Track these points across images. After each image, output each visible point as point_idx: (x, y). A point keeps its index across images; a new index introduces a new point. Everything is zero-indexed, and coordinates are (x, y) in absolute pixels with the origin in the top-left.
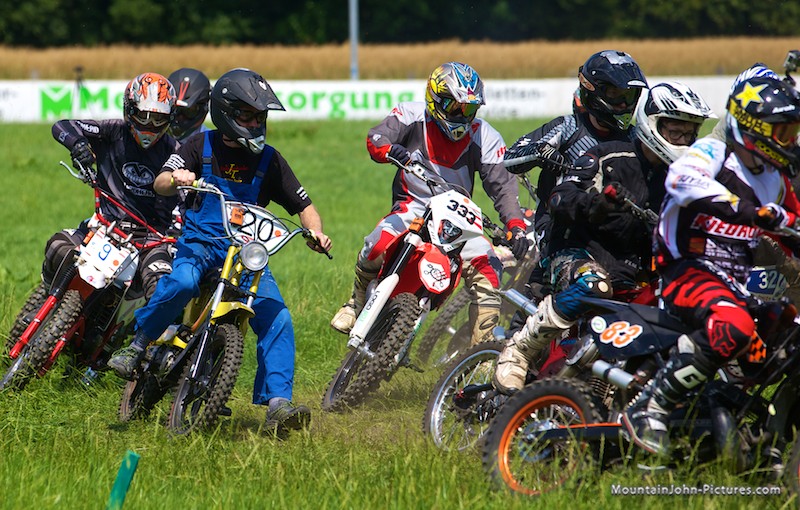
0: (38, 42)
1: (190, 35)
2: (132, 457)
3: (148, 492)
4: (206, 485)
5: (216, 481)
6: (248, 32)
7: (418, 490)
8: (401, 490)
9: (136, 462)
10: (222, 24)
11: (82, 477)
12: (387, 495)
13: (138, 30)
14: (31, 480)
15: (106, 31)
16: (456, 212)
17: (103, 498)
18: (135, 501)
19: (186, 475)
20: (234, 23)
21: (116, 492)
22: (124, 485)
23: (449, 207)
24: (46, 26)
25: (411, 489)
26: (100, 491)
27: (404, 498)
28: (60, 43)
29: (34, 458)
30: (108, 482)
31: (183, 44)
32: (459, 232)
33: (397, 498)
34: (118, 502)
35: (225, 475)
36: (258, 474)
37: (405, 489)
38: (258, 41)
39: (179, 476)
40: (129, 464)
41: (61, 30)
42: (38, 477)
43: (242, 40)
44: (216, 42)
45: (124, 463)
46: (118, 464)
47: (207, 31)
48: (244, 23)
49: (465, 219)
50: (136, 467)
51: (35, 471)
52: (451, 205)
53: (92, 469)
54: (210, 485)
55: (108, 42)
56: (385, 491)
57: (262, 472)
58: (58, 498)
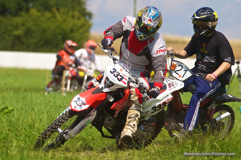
16: (113, 74)
23: (111, 72)
32: (112, 84)
49: (116, 78)
52: (112, 71)
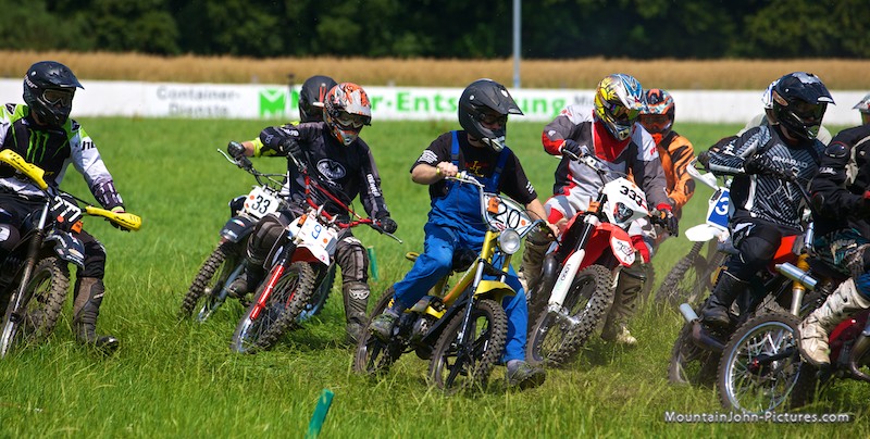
0: (258, 53)
1: (383, 49)
2: (328, 394)
3: (340, 423)
4: (388, 419)
5: (397, 415)
6: (430, 48)
7: (561, 425)
8: (547, 426)
9: (331, 399)
10: (409, 41)
11: (287, 410)
12: (536, 430)
13: (340, 45)
14: (244, 412)
15: (315, 45)
17: (303, 428)
18: (330, 430)
19: (372, 410)
20: (419, 40)
21: (314, 423)
22: (321, 418)
24: (265, 41)
25: (556, 424)
26: (301, 422)
27: (549, 431)
28: (276, 55)
29: (247, 394)
30: (308, 414)
31: (377, 56)
32: (631, 213)
33: (544, 432)
34: (315, 432)
35: (403, 411)
36: (431, 410)
37: (551, 425)
38: (439, 55)
39: (366, 411)
40: (325, 400)
41: (277, 43)
42: (250, 410)
43: (426, 54)
44: (404, 55)
45: (321, 399)
46: (316, 400)
47: (396, 46)
48: (428, 40)
49: (635, 202)
50: (331, 403)
51: (248, 405)
53: (295, 403)
54: (391, 418)
55: (316, 54)
56: (534, 427)
57: (434, 408)
58: (266, 428)
